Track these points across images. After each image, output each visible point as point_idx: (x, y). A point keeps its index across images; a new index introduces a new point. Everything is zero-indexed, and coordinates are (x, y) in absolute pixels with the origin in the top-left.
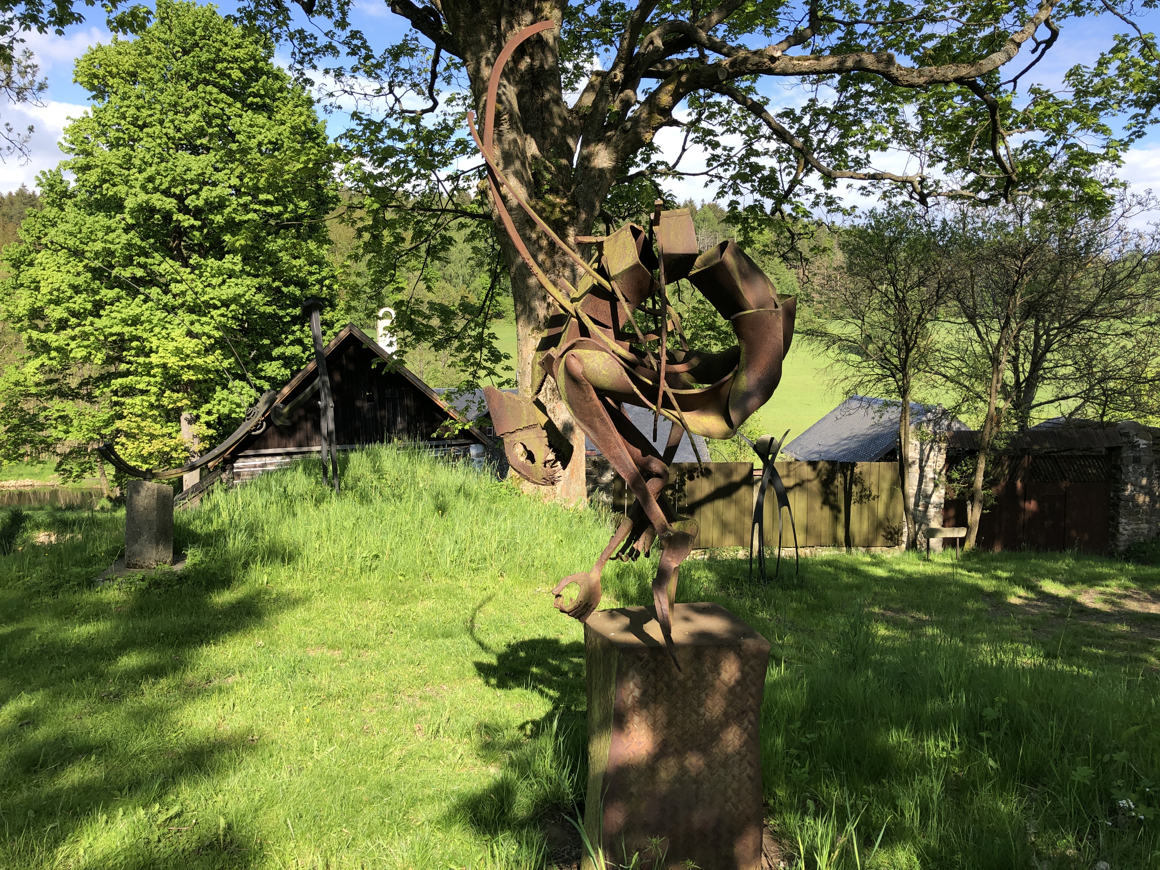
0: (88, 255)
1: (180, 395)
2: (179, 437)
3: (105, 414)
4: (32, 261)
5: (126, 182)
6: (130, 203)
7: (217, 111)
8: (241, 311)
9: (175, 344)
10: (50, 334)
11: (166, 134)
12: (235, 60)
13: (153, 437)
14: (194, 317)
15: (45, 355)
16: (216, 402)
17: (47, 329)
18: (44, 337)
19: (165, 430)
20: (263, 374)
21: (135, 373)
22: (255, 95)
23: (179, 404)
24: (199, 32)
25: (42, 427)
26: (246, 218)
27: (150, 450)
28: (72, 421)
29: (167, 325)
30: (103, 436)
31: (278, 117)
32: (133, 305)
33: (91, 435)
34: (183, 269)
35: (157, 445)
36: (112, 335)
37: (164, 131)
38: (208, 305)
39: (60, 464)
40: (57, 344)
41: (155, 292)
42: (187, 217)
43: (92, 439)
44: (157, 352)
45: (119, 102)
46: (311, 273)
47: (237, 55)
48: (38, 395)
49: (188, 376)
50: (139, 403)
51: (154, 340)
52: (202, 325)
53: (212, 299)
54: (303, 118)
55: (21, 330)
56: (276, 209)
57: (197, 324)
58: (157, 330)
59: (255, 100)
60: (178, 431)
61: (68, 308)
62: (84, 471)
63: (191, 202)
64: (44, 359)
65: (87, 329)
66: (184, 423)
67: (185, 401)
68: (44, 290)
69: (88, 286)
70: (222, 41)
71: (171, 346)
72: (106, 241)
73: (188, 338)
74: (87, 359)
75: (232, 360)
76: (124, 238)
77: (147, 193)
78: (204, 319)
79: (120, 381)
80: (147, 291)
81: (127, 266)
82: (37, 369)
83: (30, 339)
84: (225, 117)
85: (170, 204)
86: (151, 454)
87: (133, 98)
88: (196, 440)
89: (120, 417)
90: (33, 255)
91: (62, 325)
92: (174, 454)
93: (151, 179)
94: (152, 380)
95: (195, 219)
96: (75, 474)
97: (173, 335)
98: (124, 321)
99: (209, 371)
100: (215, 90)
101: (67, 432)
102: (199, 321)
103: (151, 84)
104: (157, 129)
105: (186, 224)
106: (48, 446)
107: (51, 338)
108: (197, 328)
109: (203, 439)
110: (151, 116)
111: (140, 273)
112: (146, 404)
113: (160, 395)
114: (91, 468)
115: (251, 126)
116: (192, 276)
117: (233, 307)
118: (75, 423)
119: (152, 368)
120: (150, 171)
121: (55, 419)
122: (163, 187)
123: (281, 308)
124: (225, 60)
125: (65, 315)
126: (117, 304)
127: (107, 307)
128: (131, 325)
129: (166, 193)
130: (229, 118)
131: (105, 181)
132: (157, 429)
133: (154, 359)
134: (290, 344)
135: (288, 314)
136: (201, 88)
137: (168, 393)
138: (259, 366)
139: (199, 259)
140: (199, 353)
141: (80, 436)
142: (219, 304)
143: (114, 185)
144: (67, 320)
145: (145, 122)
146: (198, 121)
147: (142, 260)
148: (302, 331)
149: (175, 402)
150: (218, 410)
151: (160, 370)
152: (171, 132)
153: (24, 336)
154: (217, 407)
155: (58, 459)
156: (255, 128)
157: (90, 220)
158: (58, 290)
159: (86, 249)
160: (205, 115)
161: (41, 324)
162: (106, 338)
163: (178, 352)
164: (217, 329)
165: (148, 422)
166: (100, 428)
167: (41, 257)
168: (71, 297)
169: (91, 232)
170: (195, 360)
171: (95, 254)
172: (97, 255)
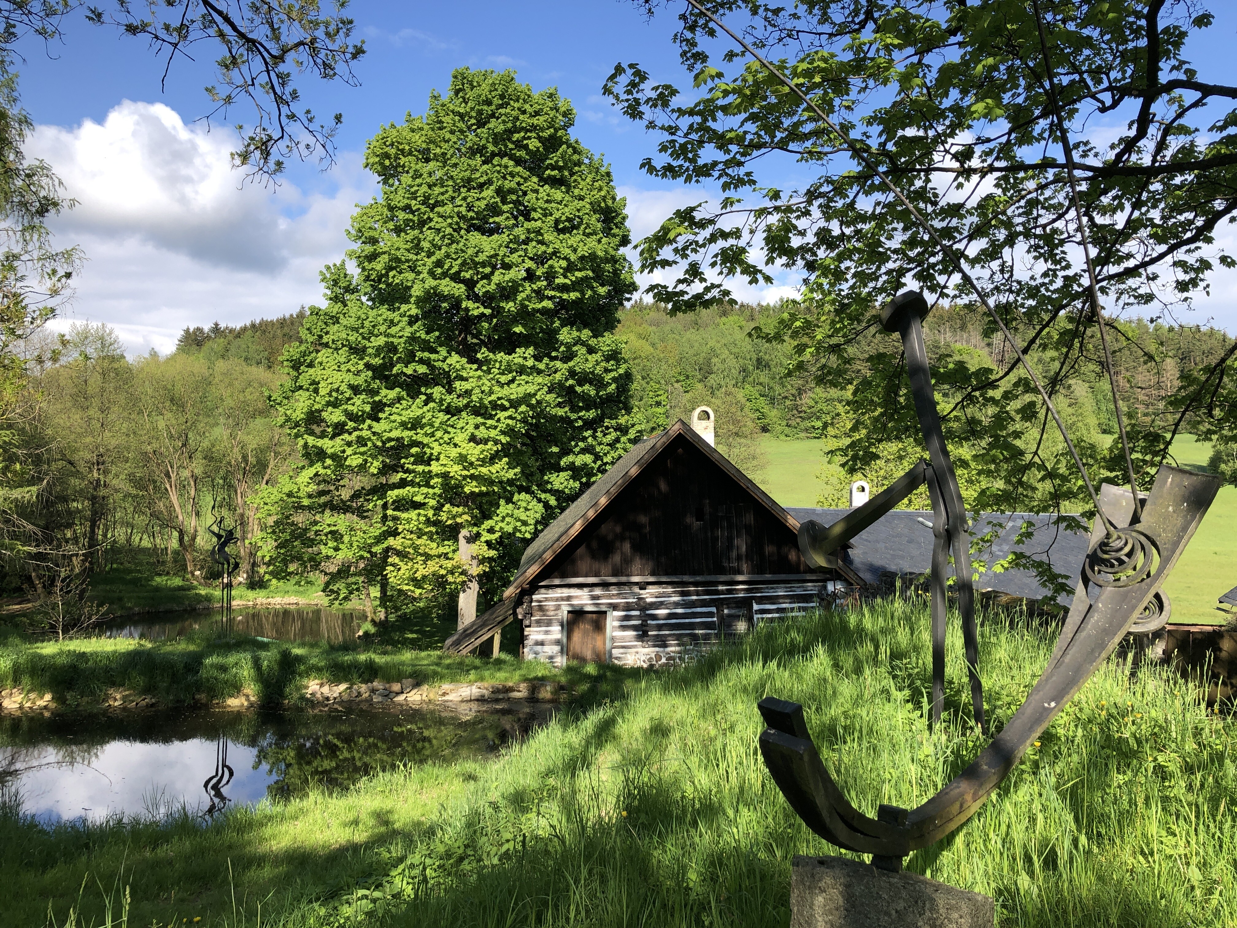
0: (370, 351)
1: (461, 509)
2: (457, 556)
3: (377, 530)
4: (311, 361)
5: (413, 269)
6: (417, 291)
7: (513, 185)
8: (531, 413)
9: (458, 450)
10: (326, 440)
11: (458, 213)
12: (534, 128)
13: (428, 557)
14: (480, 420)
15: (319, 464)
16: (499, 518)
17: (323, 435)
18: (320, 443)
19: (441, 550)
20: (549, 486)
21: (412, 484)
22: (553, 168)
23: (459, 520)
24: (497, 101)
25: (311, 543)
26: (539, 306)
27: (425, 572)
28: (342, 536)
29: (450, 429)
30: (373, 555)
31: (576, 192)
32: (414, 407)
33: (362, 553)
34: (469, 366)
35: (432, 567)
36: (390, 440)
37: (456, 210)
38: (495, 406)
39: (327, 584)
40: (333, 450)
41: (437, 391)
42: (477, 305)
43: (362, 557)
44: (438, 459)
45: (410, 181)
46: (607, 371)
47: (536, 122)
48: (310, 508)
49: (471, 487)
50: (415, 518)
51: (435, 445)
52: (487, 428)
53: (499, 399)
54: (603, 193)
55: (297, 436)
56: (574, 295)
57: (482, 428)
58: (439, 434)
59: (553, 173)
60: (454, 551)
61: (346, 410)
62: (351, 593)
63: (481, 288)
64: (318, 467)
65: (365, 433)
66: (462, 541)
67: (466, 517)
68: (322, 392)
69: (368, 386)
70: (519, 109)
71: (454, 453)
72: (387, 335)
73: (472, 444)
74: (363, 467)
75: (518, 470)
76: (408, 331)
77: (435, 278)
78: (490, 422)
79: (396, 492)
80: (429, 391)
81: (409, 363)
82: (311, 478)
83: (306, 445)
84: (520, 193)
85: (459, 290)
86: (424, 577)
87: (425, 176)
88: (475, 562)
89: (395, 533)
90: (314, 354)
91: (339, 429)
92: (450, 579)
93: (439, 264)
94: (431, 491)
95: (485, 307)
96: (342, 596)
97: (457, 440)
98: (403, 425)
99: (491, 483)
100: (511, 163)
101: (337, 549)
102: (484, 424)
103: (443, 159)
104: (448, 209)
105: (476, 313)
106: (315, 563)
107: (327, 444)
108: (482, 433)
109: (482, 561)
110: (443, 194)
111: (422, 369)
112: (422, 519)
113: (438, 509)
114: (358, 590)
115: (547, 201)
116: (479, 373)
117: (523, 408)
118: (346, 539)
119: (431, 477)
120: (439, 255)
121: (326, 535)
122: (453, 271)
123: (572, 410)
124: (523, 129)
125: (343, 418)
126: (397, 405)
127: (386, 409)
128: (410, 429)
129: (456, 278)
130: (525, 194)
131: (391, 268)
132: (433, 548)
133: (435, 467)
134: (579, 453)
135: (580, 418)
136: (496, 160)
137: (447, 507)
138: (546, 478)
139: (487, 353)
140: (483, 460)
141: (350, 554)
142: (507, 404)
143: (400, 273)
144: (344, 424)
145: (437, 202)
146: (493, 197)
147: (426, 354)
148: (594, 437)
149: (454, 517)
150: (501, 528)
151: (440, 480)
152: (463, 210)
153: (301, 442)
154: (500, 524)
155: (327, 578)
156: (553, 205)
157: (372, 313)
158: (337, 390)
159: (368, 345)
160: (499, 191)
161: (318, 430)
162: (384, 443)
163: (462, 459)
164: (503, 433)
165: (424, 540)
166: (371, 546)
167: (323, 355)
168: (349, 399)
169: (374, 326)
170: (480, 469)
171: (377, 350)
172: (379, 350)
